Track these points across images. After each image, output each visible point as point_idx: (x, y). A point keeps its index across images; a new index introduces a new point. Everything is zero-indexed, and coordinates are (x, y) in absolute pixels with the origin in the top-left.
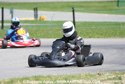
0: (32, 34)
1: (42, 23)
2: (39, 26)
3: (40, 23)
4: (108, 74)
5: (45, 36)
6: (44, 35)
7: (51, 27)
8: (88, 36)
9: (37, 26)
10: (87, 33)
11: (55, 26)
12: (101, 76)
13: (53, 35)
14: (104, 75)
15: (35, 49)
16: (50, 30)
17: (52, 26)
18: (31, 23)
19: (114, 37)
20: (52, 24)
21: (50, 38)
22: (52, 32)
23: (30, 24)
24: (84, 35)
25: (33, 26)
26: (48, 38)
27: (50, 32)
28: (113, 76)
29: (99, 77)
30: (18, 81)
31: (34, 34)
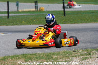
0: (30, 21)
2: (37, 15)
4: (82, 51)
5: (40, 23)
8: (74, 22)
14: (78, 52)
18: (32, 13)
19: (94, 22)
23: (30, 14)
24: (71, 21)
25: (32, 15)
28: (85, 53)
29: (74, 53)
30: (9, 58)
31: (32, 22)
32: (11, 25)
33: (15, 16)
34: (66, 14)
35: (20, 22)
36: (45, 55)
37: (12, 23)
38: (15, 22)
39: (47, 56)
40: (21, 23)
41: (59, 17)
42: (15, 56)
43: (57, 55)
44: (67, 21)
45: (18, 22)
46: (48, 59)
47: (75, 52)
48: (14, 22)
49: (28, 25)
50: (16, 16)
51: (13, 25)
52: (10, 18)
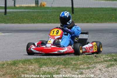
0: (33, 19)
1: (42, 9)
2: (40, 12)
3: (41, 10)
4: (105, 56)
5: (46, 21)
6: (44, 20)
7: (51, 13)
8: (86, 21)
9: (38, 12)
10: (85, 18)
11: (55, 12)
12: (98, 58)
13: (53, 21)
14: (101, 57)
16: (50, 16)
18: (33, 9)
19: (110, 22)
20: (51, 10)
21: (50, 23)
22: (52, 18)
23: (31, 10)
24: (82, 20)
25: (34, 12)
26: (48, 23)
27: (50, 17)
28: (109, 58)
29: (96, 59)
30: (20, 63)
31: (35, 19)
32: (11, 23)
33: (13, 12)
34: (74, 12)
35: (21, 20)
36: (63, 60)
37: (12, 21)
38: (16, 20)
39: (65, 61)
40: (23, 21)
42: (26, 61)
43: (76, 61)
44: (77, 20)
45: (18, 20)
46: (66, 65)
47: (97, 57)
48: (13, 20)
49: (31, 23)
50: (15, 12)
51: (13, 23)
52: (7, 14)
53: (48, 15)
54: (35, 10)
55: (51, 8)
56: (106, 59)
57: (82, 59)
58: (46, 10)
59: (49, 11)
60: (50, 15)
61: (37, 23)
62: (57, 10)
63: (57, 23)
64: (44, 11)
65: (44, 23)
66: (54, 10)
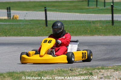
0: (6, 32)
2: (12, 24)
3: (13, 22)
4: (80, 70)
5: (18, 34)
6: (17, 33)
7: (24, 26)
9: (10, 25)
11: (28, 25)
12: (73, 72)
13: (26, 34)
14: (76, 71)
15: (8, 47)
16: (22, 29)
17: (25, 24)
18: (5, 22)
19: (85, 35)
21: (23, 36)
22: (25, 31)
25: (6, 25)
26: (21, 36)
27: (23, 30)
28: (85, 72)
29: (71, 72)
31: (8, 32)
34: (48, 24)
36: (37, 74)
41: (40, 27)
44: (51, 33)
53: (21, 28)
54: (8, 23)
55: (24, 21)
56: (81, 72)
57: (57, 72)
58: (18, 23)
59: (22, 24)
60: (23, 27)
61: (9, 36)
62: (30, 22)
63: (30, 36)
64: (17, 24)
65: (17, 36)
66: (27, 23)
